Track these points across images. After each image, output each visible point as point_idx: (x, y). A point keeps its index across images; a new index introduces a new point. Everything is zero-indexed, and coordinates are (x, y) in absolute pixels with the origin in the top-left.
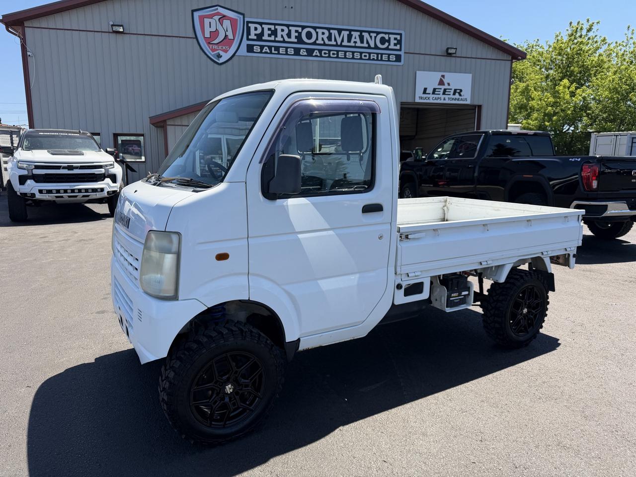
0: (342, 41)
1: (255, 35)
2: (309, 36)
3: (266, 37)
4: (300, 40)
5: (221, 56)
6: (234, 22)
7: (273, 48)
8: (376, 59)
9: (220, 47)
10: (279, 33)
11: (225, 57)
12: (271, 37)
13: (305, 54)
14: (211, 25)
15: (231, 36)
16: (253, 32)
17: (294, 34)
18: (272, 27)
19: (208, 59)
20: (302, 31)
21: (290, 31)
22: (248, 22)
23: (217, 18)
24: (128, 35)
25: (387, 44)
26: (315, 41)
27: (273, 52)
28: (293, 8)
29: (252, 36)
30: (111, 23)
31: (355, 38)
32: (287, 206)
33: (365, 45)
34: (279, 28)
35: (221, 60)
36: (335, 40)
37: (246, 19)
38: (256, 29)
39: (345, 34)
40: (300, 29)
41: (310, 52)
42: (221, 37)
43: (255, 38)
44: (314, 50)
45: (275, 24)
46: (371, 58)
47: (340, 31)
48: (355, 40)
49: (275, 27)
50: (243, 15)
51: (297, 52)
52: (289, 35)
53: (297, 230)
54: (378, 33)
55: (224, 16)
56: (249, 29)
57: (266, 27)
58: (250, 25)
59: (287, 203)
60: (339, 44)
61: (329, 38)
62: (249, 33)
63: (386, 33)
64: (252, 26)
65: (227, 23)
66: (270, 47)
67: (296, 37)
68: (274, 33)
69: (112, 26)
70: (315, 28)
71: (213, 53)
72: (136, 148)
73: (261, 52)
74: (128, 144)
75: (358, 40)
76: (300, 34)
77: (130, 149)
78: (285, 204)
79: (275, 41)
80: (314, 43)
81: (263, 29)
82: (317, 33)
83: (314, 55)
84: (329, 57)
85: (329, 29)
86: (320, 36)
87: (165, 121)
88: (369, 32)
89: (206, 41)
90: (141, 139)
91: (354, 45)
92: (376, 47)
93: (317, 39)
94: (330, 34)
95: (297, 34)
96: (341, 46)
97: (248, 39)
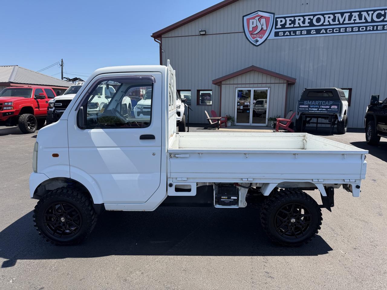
0: (344, 20)
1: (281, 25)
2: (318, 20)
3: (288, 26)
4: (311, 24)
5: (258, 41)
6: (267, 19)
7: (292, 32)
8: (372, 29)
9: (258, 36)
10: (297, 22)
11: (261, 41)
12: (291, 25)
13: (315, 33)
14: (254, 23)
15: (265, 28)
16: (279, 23)
17: (307, 21)
18: (292, 19)
19: (250, 44)
20: (313, 18)
21: (304, 20)
22: (277, 18)
23: (257, 18)
24: (208, 35)
25: (382, 18)
26: (323, 23)
27: (292, 34)
28: (308, 4)
29: (279, 26)
30: (200, 30)
31: (355, 17)
32: (90, 132)
33: (363, 21)
34: (297, 19)
35: (258, 43)
36: (339, 21)
37: (275, 16)
38: (281, 21)
39: (347, 15)
40: (312, 17)
41: (318, 32)
42: (259, 29)
43: (281, 27)
44: (321, 29)
45: (294, 17)
46: (368, 30)
47: (342, 14)
48: (355, 18)
49: (294, 18)
50: (274, 14)
51: (309, 32)
52: (304, 22)
53: (96, 146)
54: (375, 11)
55: (262, 17)
56: (277, 22)
57: (288, 19)
58: (277, 19)
59: (90, 131)
60: (341, 22)
61: (334, 20)
62: (276, 25)
63: (382, 10)
64: (279, 20)
65: (263, 21)
66: (290, 32)
67: (309, 23)
68: (294, 22)
69: (200, 31)
70: (323, 15)
71: (253, 40)
72: (208, 97)
73: (284, 36)
74: (204, 95)
75: (357, 18)
76: (312, 20)
77: (205, 98)
78: (89, 132)
79: (294, 27)
80: (322, 25)
81: (286, 21)
82: (325, 18)
83: (321, 33)
84: (333, 32)
85: (333, 14)
86: (327, 19)
87: (221, 82)
88: (367, 11)
89: (250, 33)
90: (211, 92)
91: (353, 22)
92: (373, 21)
93: (324, 22)
94: (335, 17)
95: (309, 21)
96: (343, 24)
97: (276, 28)
